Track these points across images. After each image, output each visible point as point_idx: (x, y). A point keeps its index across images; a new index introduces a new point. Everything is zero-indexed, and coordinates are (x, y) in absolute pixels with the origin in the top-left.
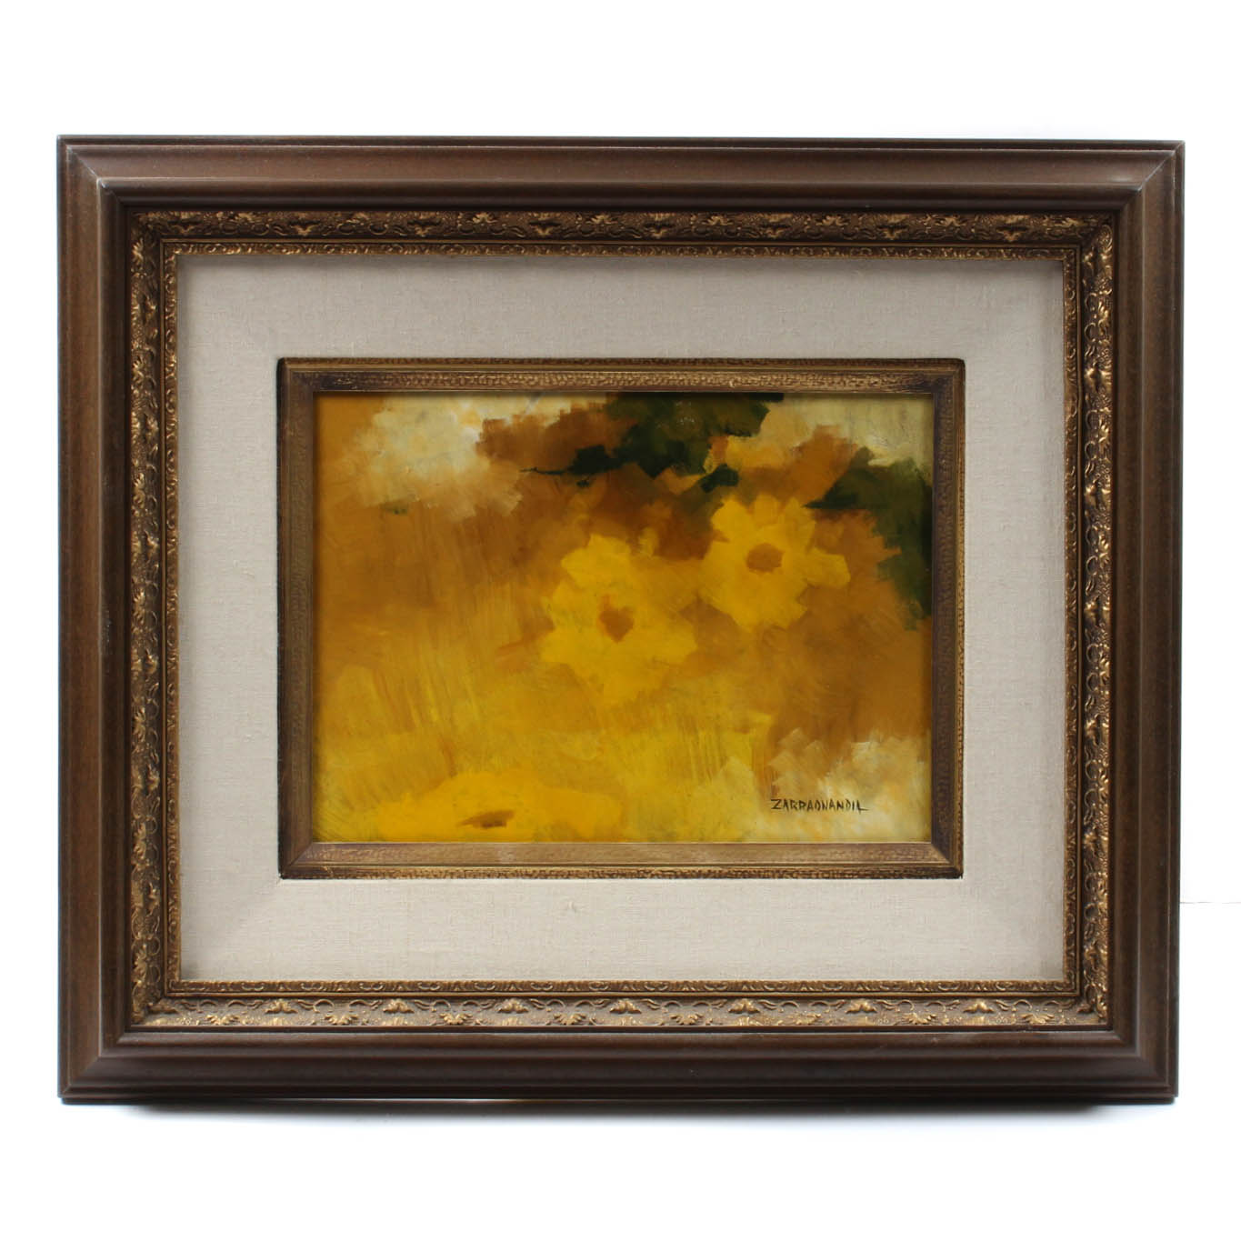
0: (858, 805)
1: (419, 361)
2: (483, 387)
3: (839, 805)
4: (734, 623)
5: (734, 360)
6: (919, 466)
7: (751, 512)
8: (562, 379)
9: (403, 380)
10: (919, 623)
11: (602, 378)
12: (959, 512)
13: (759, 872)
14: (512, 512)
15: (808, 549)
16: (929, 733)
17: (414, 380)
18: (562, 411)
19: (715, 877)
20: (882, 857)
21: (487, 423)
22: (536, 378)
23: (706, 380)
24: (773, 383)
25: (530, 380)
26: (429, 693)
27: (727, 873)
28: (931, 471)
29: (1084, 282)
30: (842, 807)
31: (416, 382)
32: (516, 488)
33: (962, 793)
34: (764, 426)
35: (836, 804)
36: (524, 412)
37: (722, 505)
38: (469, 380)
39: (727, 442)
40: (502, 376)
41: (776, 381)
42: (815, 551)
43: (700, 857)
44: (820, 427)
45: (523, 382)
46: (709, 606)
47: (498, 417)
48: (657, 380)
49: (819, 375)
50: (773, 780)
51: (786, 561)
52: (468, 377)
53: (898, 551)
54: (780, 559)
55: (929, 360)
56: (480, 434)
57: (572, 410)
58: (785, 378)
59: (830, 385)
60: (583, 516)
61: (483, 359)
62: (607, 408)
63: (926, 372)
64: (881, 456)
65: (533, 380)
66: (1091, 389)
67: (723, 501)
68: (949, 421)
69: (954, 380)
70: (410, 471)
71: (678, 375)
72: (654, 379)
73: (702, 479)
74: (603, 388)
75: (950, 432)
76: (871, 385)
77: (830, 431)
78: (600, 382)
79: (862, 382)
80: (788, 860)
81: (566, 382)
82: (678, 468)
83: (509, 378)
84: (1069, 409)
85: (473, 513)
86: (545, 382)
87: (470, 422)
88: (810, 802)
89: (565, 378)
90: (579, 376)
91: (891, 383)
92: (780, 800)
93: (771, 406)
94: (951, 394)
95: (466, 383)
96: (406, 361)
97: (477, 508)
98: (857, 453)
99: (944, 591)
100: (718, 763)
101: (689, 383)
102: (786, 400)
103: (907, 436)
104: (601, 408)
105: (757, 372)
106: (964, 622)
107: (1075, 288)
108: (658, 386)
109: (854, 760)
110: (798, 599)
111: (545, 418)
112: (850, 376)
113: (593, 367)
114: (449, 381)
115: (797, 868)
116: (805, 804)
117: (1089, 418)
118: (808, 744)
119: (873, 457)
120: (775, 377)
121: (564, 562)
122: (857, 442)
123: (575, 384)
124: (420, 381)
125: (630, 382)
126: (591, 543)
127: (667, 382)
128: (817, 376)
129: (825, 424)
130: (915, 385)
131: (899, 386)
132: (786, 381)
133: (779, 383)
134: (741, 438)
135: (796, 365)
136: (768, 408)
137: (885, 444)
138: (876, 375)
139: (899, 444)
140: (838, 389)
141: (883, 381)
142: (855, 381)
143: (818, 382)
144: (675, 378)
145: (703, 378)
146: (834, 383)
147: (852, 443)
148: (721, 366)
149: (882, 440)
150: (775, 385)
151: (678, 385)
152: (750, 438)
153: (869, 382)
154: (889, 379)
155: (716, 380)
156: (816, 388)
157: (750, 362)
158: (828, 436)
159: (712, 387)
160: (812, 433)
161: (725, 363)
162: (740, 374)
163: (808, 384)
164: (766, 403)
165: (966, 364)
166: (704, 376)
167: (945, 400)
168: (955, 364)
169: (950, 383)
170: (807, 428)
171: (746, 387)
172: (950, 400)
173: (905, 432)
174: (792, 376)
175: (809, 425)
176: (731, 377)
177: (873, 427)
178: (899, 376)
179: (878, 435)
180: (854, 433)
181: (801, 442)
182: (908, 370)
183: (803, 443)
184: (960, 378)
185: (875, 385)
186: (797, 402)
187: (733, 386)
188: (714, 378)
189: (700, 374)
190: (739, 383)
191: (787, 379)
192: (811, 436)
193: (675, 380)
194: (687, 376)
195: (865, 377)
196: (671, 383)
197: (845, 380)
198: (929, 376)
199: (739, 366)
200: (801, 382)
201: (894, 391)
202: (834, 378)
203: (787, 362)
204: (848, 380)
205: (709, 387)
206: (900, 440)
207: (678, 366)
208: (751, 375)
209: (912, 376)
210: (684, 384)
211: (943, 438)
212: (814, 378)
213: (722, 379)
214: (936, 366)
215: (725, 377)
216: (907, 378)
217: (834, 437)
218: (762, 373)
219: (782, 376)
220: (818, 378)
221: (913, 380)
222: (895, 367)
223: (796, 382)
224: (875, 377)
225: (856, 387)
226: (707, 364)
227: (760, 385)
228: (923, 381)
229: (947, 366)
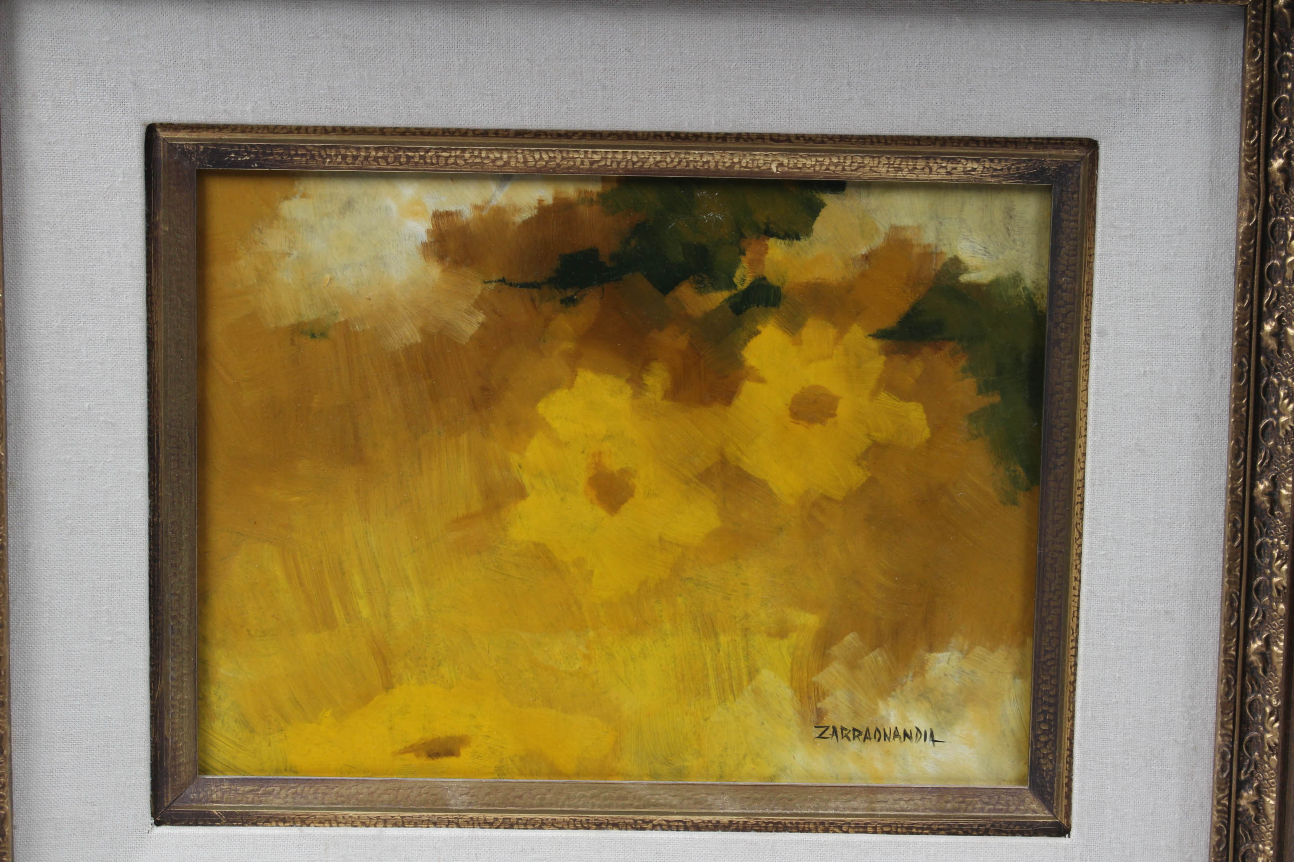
0: (932, 735)
1: (344, 130)
2: (432, 168)
3: (906, 734)
4: (771, 491)
5: (779, 135)
6: (1028, 283)
7: (798, 343)
8: (541, 158)
9: (320, 156)
10: (1022, 497)
11: (596, 157)
12: (1083, 349)
13: (797, 823)
14: (472, 338)
15: (874, 394)
16: (1030, 642)
17: (336, 156)
18: (540, 201)
19: (737, 830)
20: (963, 806)
21: (438, 216)
22: (505, 156)
23: (740, 162)
24: (832, 168)
25: (497, 159)
26: (358, 581)
27: (753, 825)
28: (1045, 292)
29: (1275, 35)
30: (910, 738)
31: (339, 159)
32: (478, 305)
33: (1073, 725)
34: (817, 226)
35: (901, 734)
36: (489, 202)
37: (758, 333)
38: (413, 157)
39: (767, 245)
40: (458, 153)
41: (836, 165)
42: (883, 396)
43: (718, 803)
44: (895, 229)
45: (486, 161)
46: (738, 468)
47: (453, 209)
48: (672, 162)
49: (896, 158)
50: (819, 701)
51: (843, 410)
52: (410, 154)
53: (996, 399)
54: (835, 408)
55: (1049, 139)
56: (428, 231)
57: (555, 199)
58: (848, 162)
59: (911, 171)
60: (568, 346)
61: (432, 129)
62: (602, 196)
63: (1045, 156)
64: (977, 269)
65: (501, 158)
66: (1278, 187)
67: (759, 327)
68: (1072, 224)
69: (1083, 169)
70: (331, 279)
71: (701, 155)
72: (668, 160)
73: (730, 298)
74: (596, 171)
75: (1075, 239)
76: (965, 172)
77: (909, 234)
78: (592, 163)
79: (955, 168)
80: (836, 809)
81: (547, 162)
82: (698, 282)
83: (467, 155)
84: (1245, 214)
85: (418, 338)
86: (517, 161)
87: (415, 214)
88: (868, 730)
89: (545, 156)
90: (565, 155)
91: (996, 170)
92: (828, 728)
93: (829, 199)
94: (1079, 187)
95: (408, 162)
96: (325, 130)
97: (423, 331)
98: (945, 265)
99: (1058, 456)
100: (745, 678)
101: (716, 166)
102: (849, 191)
103: (1014, 241)
104: (595, 197)
105: (810, 153)
106: (1083, 499)
107: (1262, 46)
108: (673, 170)
109: (927, 676)
110: (858, 461)
111: (517, 210)
112: (939, 161)
113: (583, 142)
114: (385, 158)
115: (849, 819)
116: (860, 733)
117: (1274, 226)
118: (867, 654)
119: (966, 270)
120: (835, 160)
121: (541, 407)
122: (944, 249)
123: (558, 165)
124: (344, 157)
125: (634, 163)
126: (579, 381)
127: (685, 164)
128: (893, 159)
129: (902, 224)
130: (1028, 174)
131: (1006, 175)
132: (850, 166)
133: (840, 168)
134: (786, 242)
135: (864, 144)
136: (824, 201)
137: (984, 252)
138: (975, 159)
139: (1003, 253)
140: (922, 177)
141: (984, 167)
142: (945, 167)
143: (894, 168)
144: (697, 160)
145: (736, 160)
146: (916, 168)
147: (939, 251)
148: (761, 144)
149: (979, 247)
150: (834, 171)
151: (702, 168)
152: (798, 242)
153: (965, 168)
154: (992, 165)
155: (753, 163)
156: (892, 176)
157: (801, 139)
158: (906, 240)
159: (748, 171)
160: (884, 235)
161: (767, 139)
162: (787, 155)
163: (880, 169)
164: (821, 194)
165: (1100, 146)
166: (736, 156)
167: (1069, 195)
168: (1084, 146)
169: (1077, 172)
170: (877, 229)
171: (795, 172)
172: (1075, 196)
173: (1011, 237)
174: (859, 160)
175: (880, 226)
176: (774, 159)
177: (968, 230)
178: (1006, 161)
179: (974, 241)
180: (941, 238)
181: (868, 248)
182: (1020, 153)
183: (871, 249)
184: (1091, 165)
185: (973, 173)
186: (864, 193)
187: (777, 171)
188: (751, 159)
189: (732, 154)
190: (786, 166)
191: (852, 162)
192: (882, 240)
193: (697, 162)
194: (713, 157)
195: (960, 161)
196: (691, 166)
197: (931, 164)
198: (1049, 162)
199: (786, 145)
200: (871, 167)
201: (999, 181)
202: (916, 162)
203: (853, 140)
204: (936, 165)
205: (743, 172)
206: (1004, 248)
207: (701, 142)
208: (801, 157)
209: (1024, 161)
210: (709, 167)
211: (1064, 247)
212: (889, 161)
213: (761, 162)
214: (1058, 148)
215: (767, 159)
216: (1018, 163)
217: (914, 242)
218: (818, 154)
219: (845, 158)
220: (894, 162)
221: (1026, 166)
222: (1001, 149)
223: (864, 167)
224: (974, 161)
225: (947, 175)
226: (742, 141)
227: (814, 169)
228: (1040, 168)
229: (1074, 149)
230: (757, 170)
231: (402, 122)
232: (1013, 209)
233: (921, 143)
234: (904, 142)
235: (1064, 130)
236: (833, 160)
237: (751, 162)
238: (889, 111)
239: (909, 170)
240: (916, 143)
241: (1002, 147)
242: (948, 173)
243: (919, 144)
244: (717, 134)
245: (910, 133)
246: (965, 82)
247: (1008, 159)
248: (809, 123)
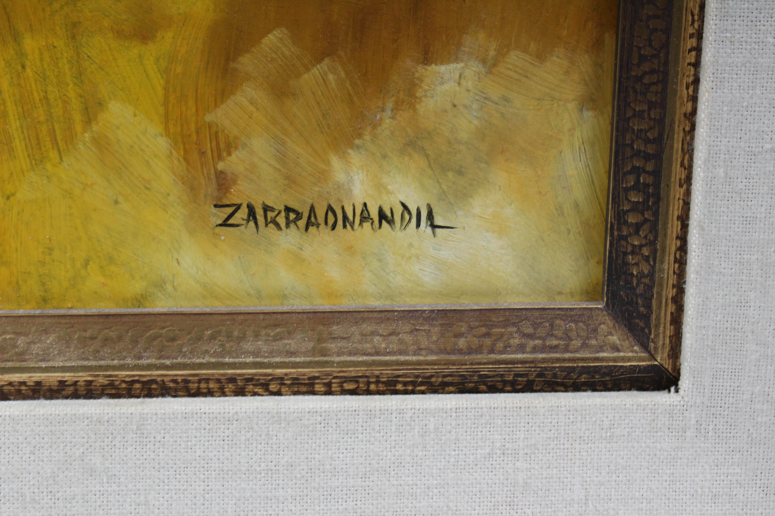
0: (430, 216)
3: (382, 216)
13: (186, 381)
16: (609, 40)
19: (76, 396)
20: (488, 342)
27: (104, 387)
30: (391, 222)
33: (688, 193)
35: (374, 215)
43: (36, 349)
50: (220, 158)
80: (255, 354)
88: (312, 209)
92: (238, 207)
100: (77, 117)
109: (421, 109)
115: (279, 372)
116: (299, 216)
118: (308, 70)
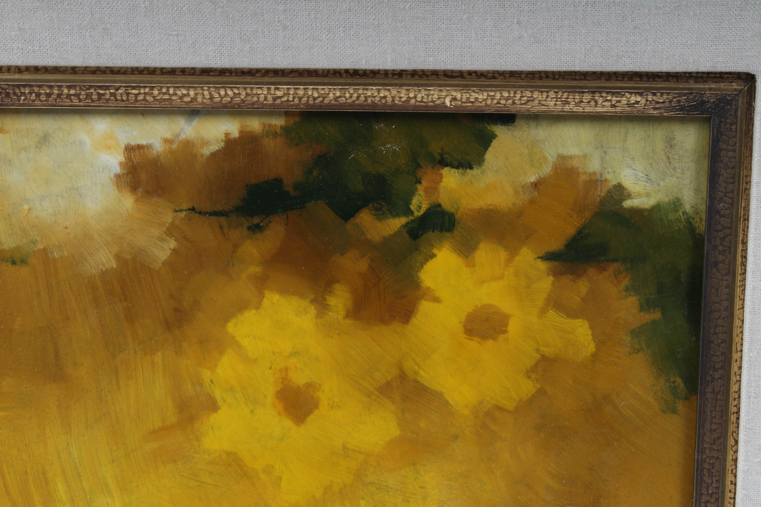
1: (37, 69)
2: (123, 104)
4: (447, 402)
5: (452, 71)
6: (688, 207)
7: (471, 265)
8: (226, 95)
9: (15, 94)
10: (680, 406)
11: (279, 93)
12: (739, 270)
14: (164, 263)
15: (543, 312)
17: (30, 93)
18: (227, 135)
21: (129, 149)
22: (192, 93)
23: (415, 97)
24: (503, 102)
25: (184, 95)
26: (61, 489)
28: (704, 216)
31: (33, 96)
32: (170, 232)
34: (489, 156)
36: (178, 135)
37: (433, 256)
38: (104, 95)
39: (441, 174)
40: (147, 90)
41: (507, 99)
42: (551, 313)
44: (562, 158)
45: (174, 98)
46: (416, 381)
47: (144, 142)
48: (351, 97)
49: (563, 92)
51: (513, 327)
52: (101, 92)
53: (657, 315)
54: (507, 325)
55: (709, 73)
56: (121, 164)
57: (241, 132)
58: (518, 96)
59: (577, 104)
60: (255, 269)
61: (121, 68)
62: (286, 130)
63: (703, 89)
64: (639, 195)
65: (188, 95)
67: (435, 251)
68: (730, 153)
69: (741, 102)
70: (29, 209)
71: (379, 91)
72: (347, 95)
73: (407, 224)
74: (278, 106)
75: (733, 168)
76: (629, 105)
77: (575, 163)
78: (275, 99)
79: (619, 101)
81: (232, 98)
82: (377, 209)
83: (156, 92)
85: (114, 264)
86: (204, 97)
87: (108, 147)
89: (230, 92)
90: (249, 91)
91: (658, 103)
93: (499, 130)
94: (736, 118)
95: (99, 99)
96: (19, 70)
97: (118, 257)
98: (609, 191)
99: (715, 370)
101: (393, 100)
102: (518, 122)
103: (674, 169)
104: (278, 131)
105: (482, 88)
106: (739, 409)
108: (353, 104)
110: (528, 374)
111: (206, 143)
112: (604, 95)
113: (266, 79)
114: (77, 95)
119: (629, 196)
120: (506, 94)
121: (231, 327)
122: (609, 177)
123: (243, 101)
124: (38, 95)
125: (315, 99)
126: (266, 302)
127: (364, 99)
128: (560, 94)
129: (569, 154)
130: (688, 106)
131: (668, 107)
132: (520, 100)
133: (510, 101)
134: (460, 171)
135: (533, 79)
136: (495, 133)
137: (645, 179)
138: (638, 93)
139: (664, 180)
140: (588, 109)
141: (647, 100)
142: (610, 101)
143: (562, 101)
144: (375, 95)
145: (412, 95)
146: (582, 102)
147: (603, 179)
148: (435, 80)
149: (642, 175)
150: (505, 105)
151: (379, 103)
152: (471, 171)
153: (629, 101)
154: (655, 98)
155: (428, 98)
156: (559, 109)
157: (474, 75)
158: (573, 168)
159: (422, 106)
160: (551, 164)
161: (441, 75)
162: (460, 90)
163: (548, 103)
164: (492, 126)
165: (757, 79)
166: (412, 92)
167: (728, 126)
168: (743, 80)
169: (735, 105)
170: (545, 159)
171: (467, 106)
172: (734, 127)
173: (672, 165)
174: (528, 94)
175: (547, 155)
176: (448, 94)
177: (631, 158)
178: (668, 94)
179: (637, 169)
180: (605, 166)
181: (537, 176)
182: (681, 86)
183: (540, 177)
184: (748, 98)
185: (636, 105)
186: (533, 124)
187: (451, 105)
188: (425, 95)
189: (408, 90)
190: (458, 101)
191: (522, 97)
192: (550, 169)
193: (375, 97)
194: (390, 92)
195: (624, 95)
196: (369, 101)
197: (597, 98)
198: (708, 95)
199: (459, 80)
200: (540, 101)
201: (661, 113)
202: (583, 96)
203: (522, 76)
204: (601, 98)
205: (419, 106)
206: (664, 175)
207: (378, 78)
208: (474, 91)
209: (685, 94)
210: (386, 102)
211: (723, 175)
212: (557, 95)
213: (436, 96)
214: (718, 82)
215: (441, 94)
216: (679, 96)
217: (580, 170)
218: (490, 89)
219: (515, 93)
220: (562, 96)
221: (687, 99)
222: (663, 83)
223: (533, 101)
224: (637, 95)
225: (612, 107)
226: (417, 77)
227: (486, 103)
228: (700, 101)
229: (732, 82)
230: (431, 104)
231: (92, 62)
232: (674, 138)
233: (587, 78)
234: (571, 77)
235: (724, 65)
236: (504, 95)
237: (426, 97)
238: (557, 48)
239: (576, 104)
240: (583, 78)
241: (665, 81)
242: (613, 106)
243: (585, 79)
244: (394, 70)
245: (577, 69)
246: (630, 21)
247: (670, 93)
248: (481, 60)
